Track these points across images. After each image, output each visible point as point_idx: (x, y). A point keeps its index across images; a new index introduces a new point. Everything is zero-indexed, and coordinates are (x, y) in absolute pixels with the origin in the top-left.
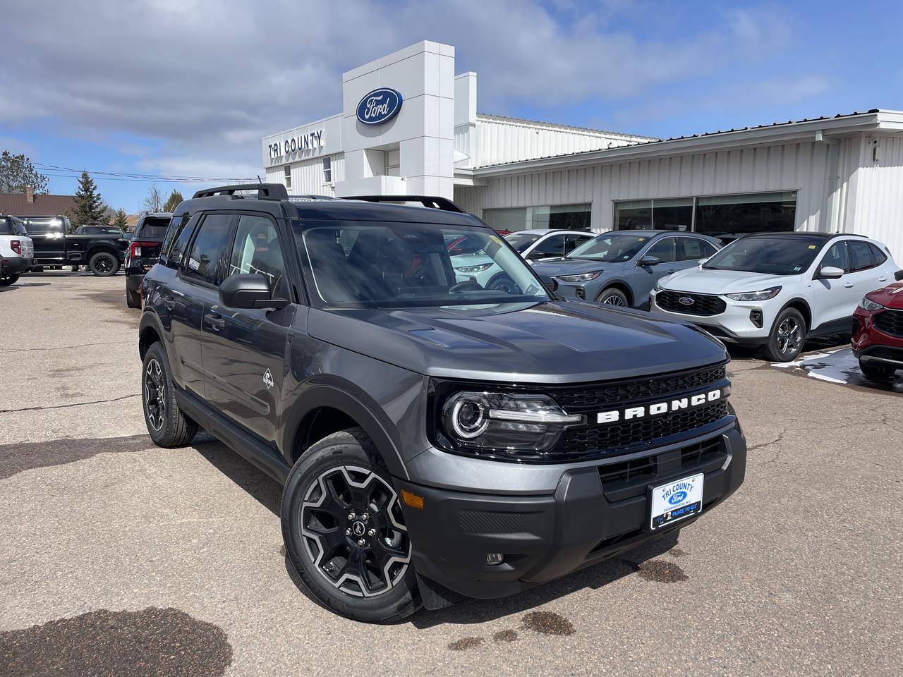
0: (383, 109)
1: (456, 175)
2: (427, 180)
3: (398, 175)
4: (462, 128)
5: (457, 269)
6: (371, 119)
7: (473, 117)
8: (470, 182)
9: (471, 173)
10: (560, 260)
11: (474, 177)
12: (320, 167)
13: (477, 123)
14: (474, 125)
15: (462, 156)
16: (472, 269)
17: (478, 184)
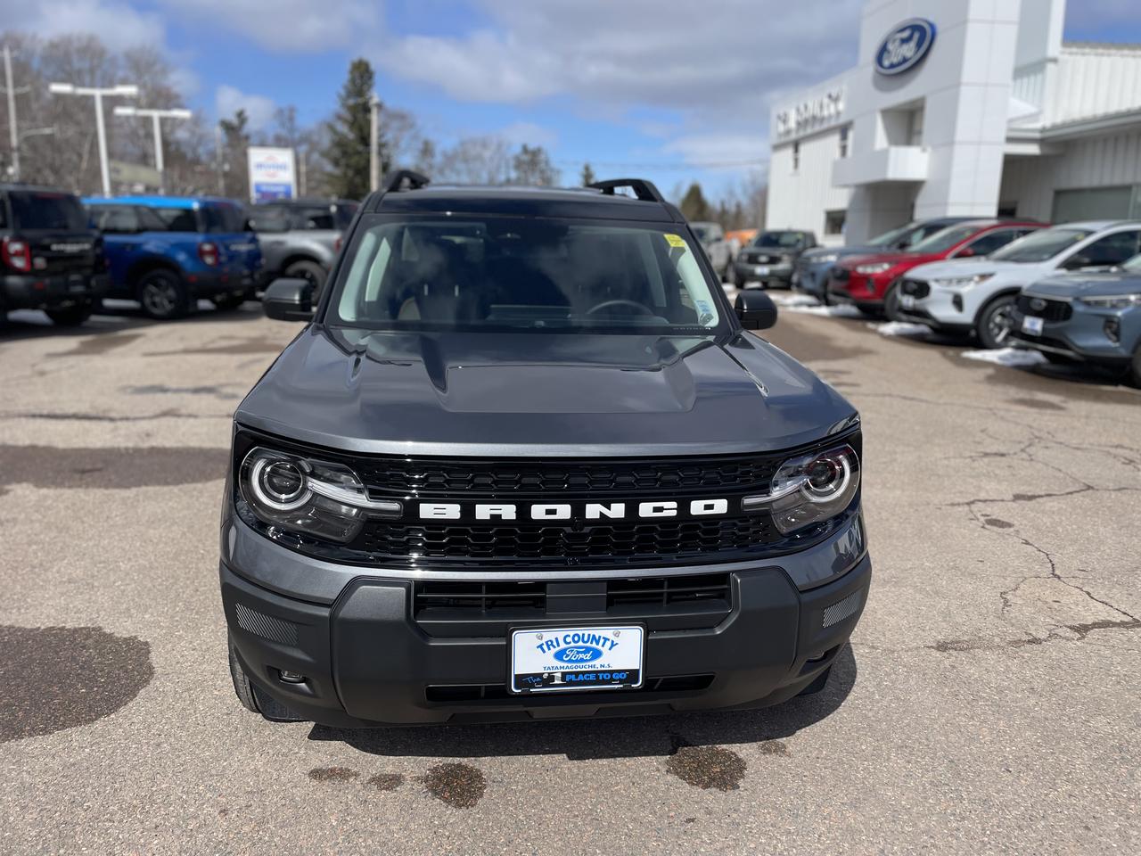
0: (909, 50)
1: (1010, 140)
2: (958, 150)
3: (919, 144)
4: (1030, 68)
5: (937, 281)
6: (892, 66)
7: (1054, 46)
8: (1033, 150)
9: (1037, 135)
10: (1108, 271)
11: (1041, 142)
12: (835, 140)
13: (1062, 58)
14: (1055, 60)
15: (1031, 109)
16: (960, 281)
17: (1049, 151)
